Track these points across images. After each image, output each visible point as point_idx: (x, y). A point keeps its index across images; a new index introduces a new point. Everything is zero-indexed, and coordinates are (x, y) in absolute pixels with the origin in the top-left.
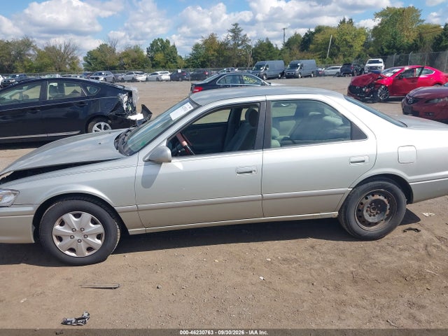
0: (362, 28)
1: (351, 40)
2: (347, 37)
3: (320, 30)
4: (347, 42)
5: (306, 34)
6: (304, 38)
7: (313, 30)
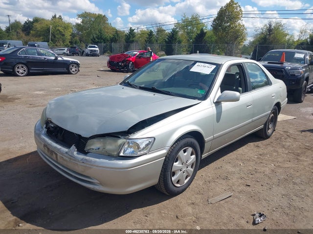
0: (69, 23)
1: (63, 31)
2: (60, 28)
3: (36, 20)
4: (60, 32)
5: (26, 22)
6: (24, 25)
7: (31, 20)
